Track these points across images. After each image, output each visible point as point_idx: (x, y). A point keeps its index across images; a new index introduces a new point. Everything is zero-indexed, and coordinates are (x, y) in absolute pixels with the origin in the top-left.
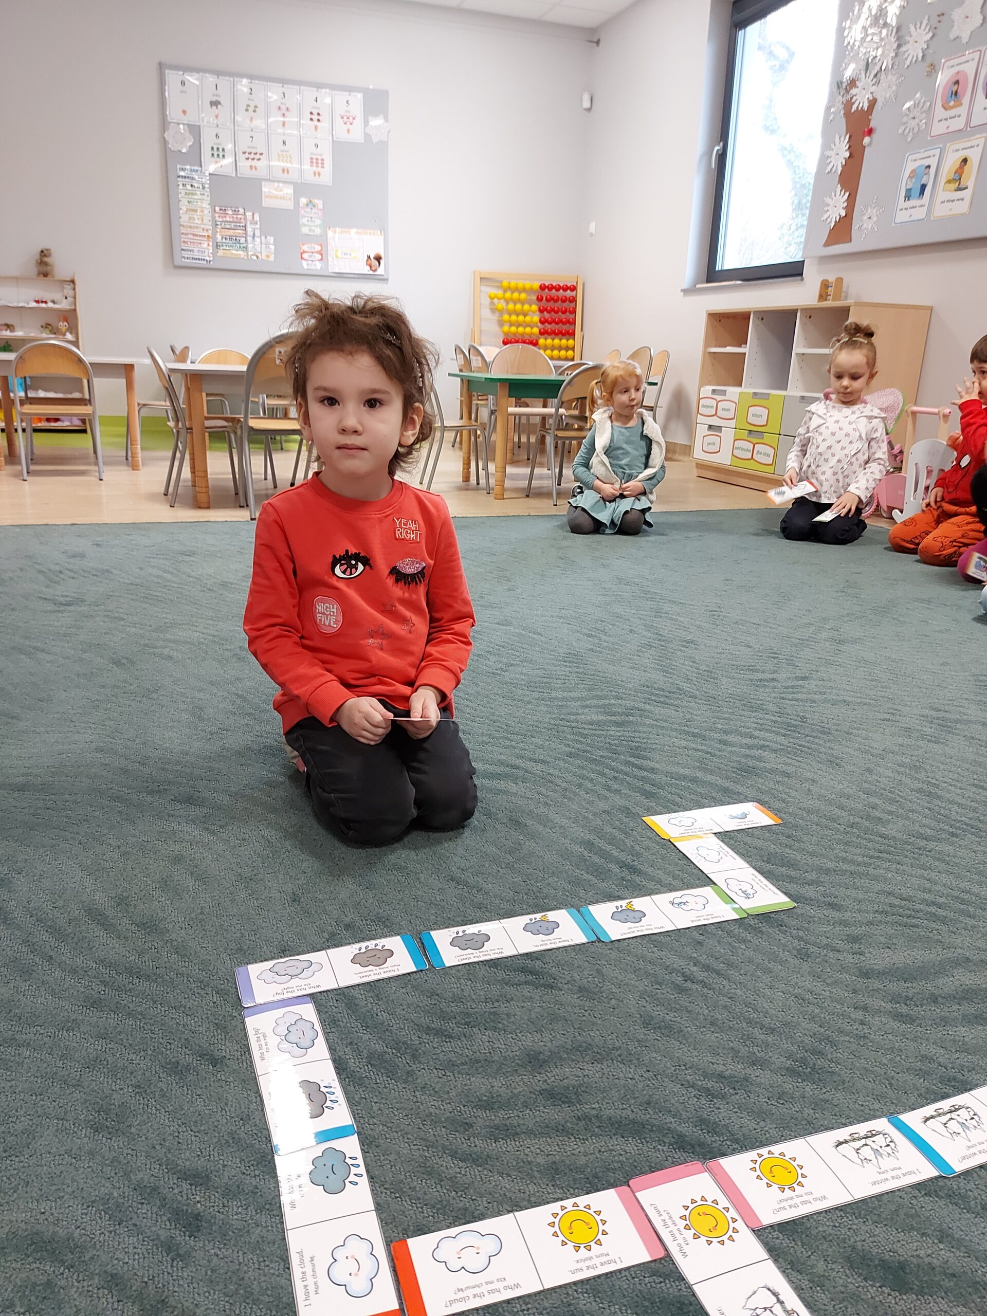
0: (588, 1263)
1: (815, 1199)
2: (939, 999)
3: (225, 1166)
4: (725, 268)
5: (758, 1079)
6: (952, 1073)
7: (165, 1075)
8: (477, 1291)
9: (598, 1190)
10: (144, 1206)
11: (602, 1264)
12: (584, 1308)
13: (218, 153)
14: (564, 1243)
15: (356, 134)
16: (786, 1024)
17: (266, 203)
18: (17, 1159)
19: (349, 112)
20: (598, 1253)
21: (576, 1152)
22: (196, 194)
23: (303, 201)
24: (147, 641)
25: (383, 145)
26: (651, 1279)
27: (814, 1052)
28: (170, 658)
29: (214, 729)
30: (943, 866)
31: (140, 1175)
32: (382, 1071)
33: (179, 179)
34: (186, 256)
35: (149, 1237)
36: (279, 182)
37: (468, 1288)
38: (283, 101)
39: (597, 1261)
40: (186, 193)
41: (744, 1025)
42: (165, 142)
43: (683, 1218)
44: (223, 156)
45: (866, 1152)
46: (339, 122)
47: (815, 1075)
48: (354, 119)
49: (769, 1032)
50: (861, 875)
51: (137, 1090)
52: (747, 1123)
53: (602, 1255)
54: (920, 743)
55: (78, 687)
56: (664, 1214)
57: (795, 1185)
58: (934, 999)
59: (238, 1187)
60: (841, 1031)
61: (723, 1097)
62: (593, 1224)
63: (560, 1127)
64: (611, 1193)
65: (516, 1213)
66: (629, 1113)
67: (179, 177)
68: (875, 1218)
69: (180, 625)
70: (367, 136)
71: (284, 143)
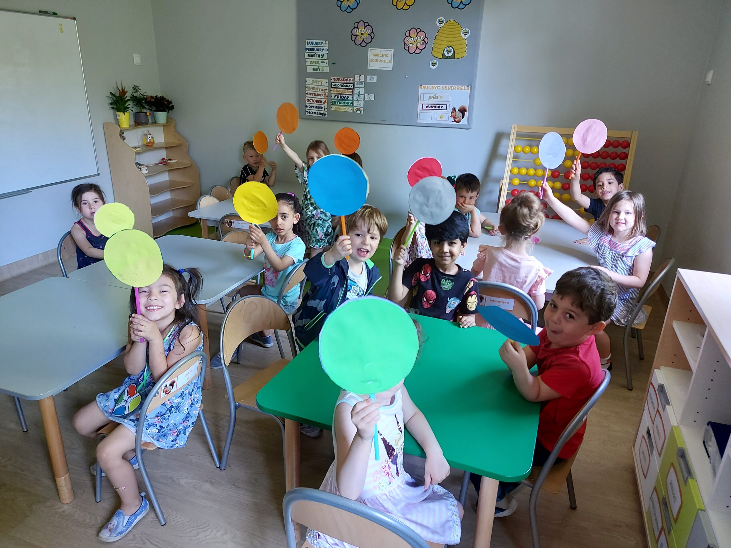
17: (371, 66)
34: (309, 111)
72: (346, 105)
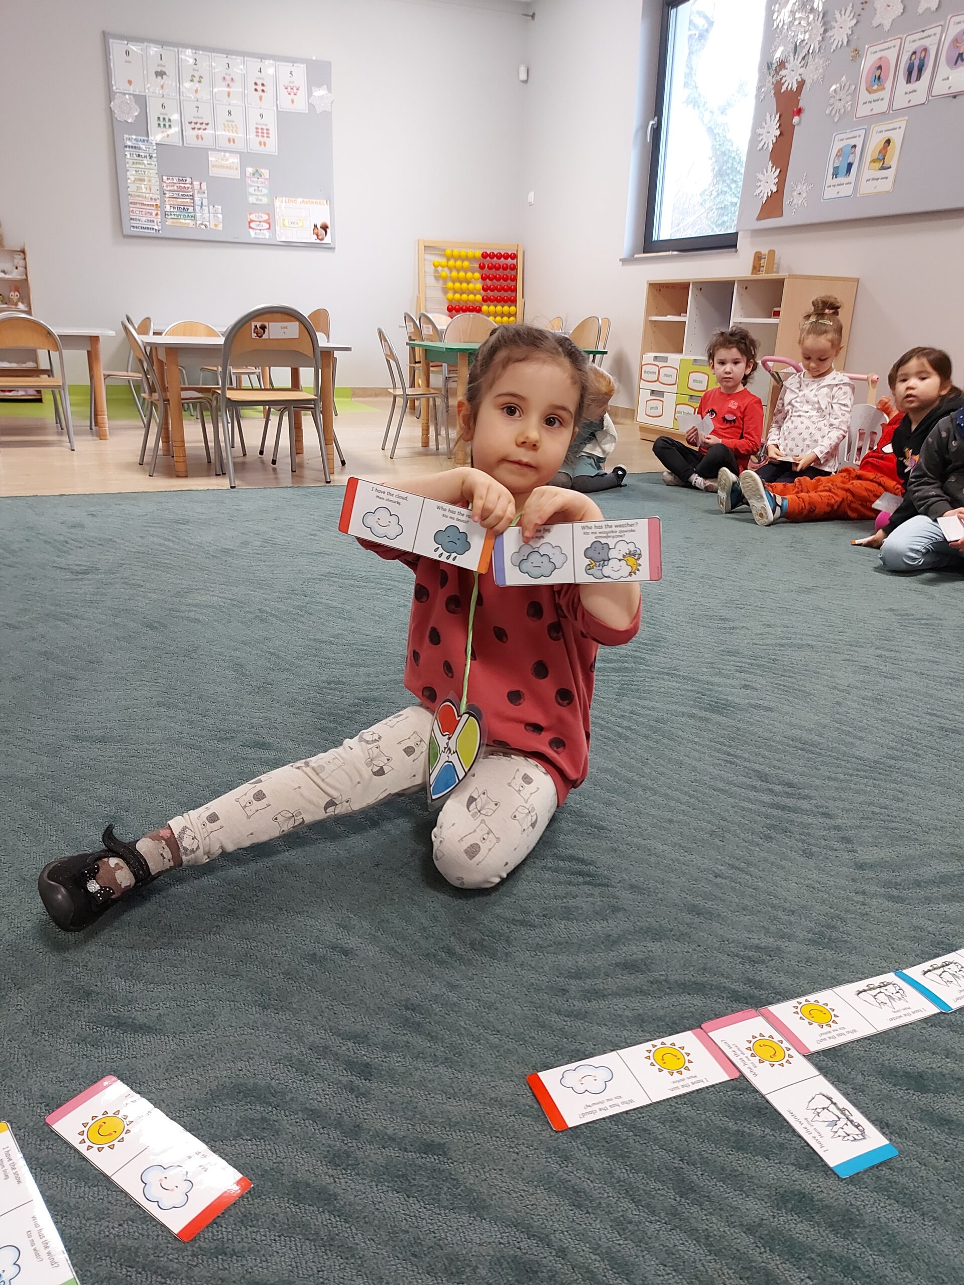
0: (682, 1083)
1: (848, 1032)
2: (922, 884)
3: (377, 1028)
4: (661, 238)
5: (788, 949)
6: (939, 938)
7: (307, 964)
8: (601, 1106)
9: (678, 1033)
10: (322, 1060)
11: (693, 1084)
12: (685, 1115)
13: (164, 123)
14: (660, 1070)
15: (301, 104)
16: (804, 907)
17: (213, 172)
18: (205, 1033)
19: (293, 82)
20: (688, 1076)
21: (655, 1006)
22: (144, 164)
23: (250, 170)
24: (170, 606)
25: (327, 115)
26: (732, 1093)
27: (828, 927)
28: (197, 621)
29: (259, 684)
30: (911, 780)
31: (311, 1039)
32: (485, 953)
33: (127, 149)
34: (135, 225)
35: (332, 1082)
36: (225, 151)
37: (594, 1104)
38: (228, 71)
39: (689, 1082)
40: (133, 163)
41: (770, 909)
42: (111, 112)
43: (749, 1049)
44: (170, 126)
45: (882, 997)
46: (283, 92)
47: (830, 943)
48: (298, 89)
49: (790, 913)
50: (844, 790)
51: (288, 977)
52: (784, 981)
53: (691, 1077)
54: (879, 679)
55: (120, 649)
56: (733, 1047)
57: (830, 1023)
58: (918, 884)
59: (393, 1042)
60: (847, 911)
61: (763, 962)
62: (679, 1056)
63: (638, 990)
64: (689, 1033)
65: (618, 1051)
66: (691, 977)
67: (126, 147)
68: (896, 1043)
69: (196, 590)
70: (311, 106)
71: (230, 113)
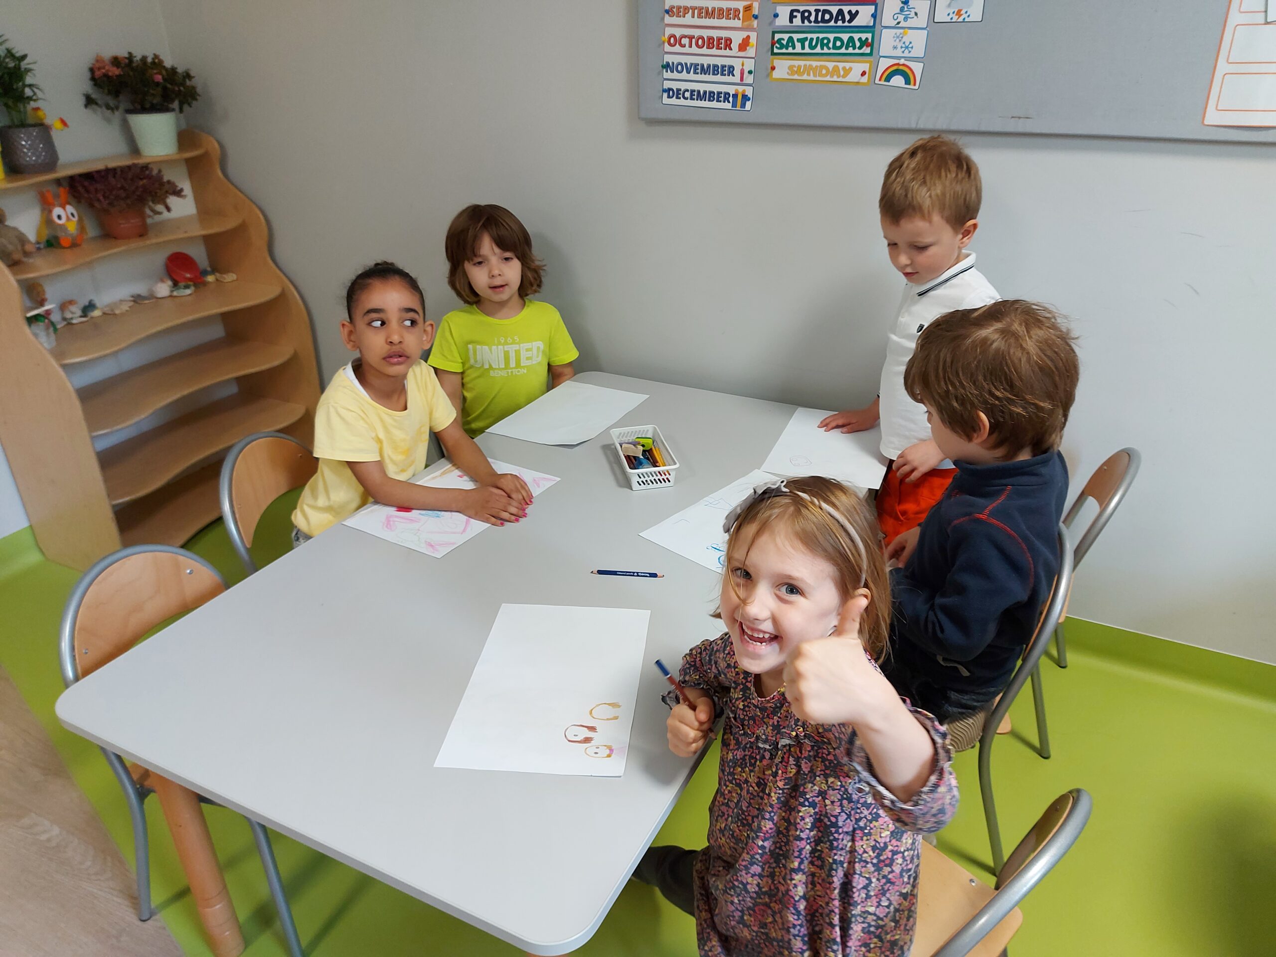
34: (675, 85)
72: (843, 50)
